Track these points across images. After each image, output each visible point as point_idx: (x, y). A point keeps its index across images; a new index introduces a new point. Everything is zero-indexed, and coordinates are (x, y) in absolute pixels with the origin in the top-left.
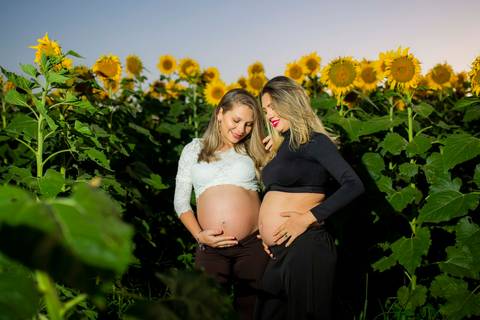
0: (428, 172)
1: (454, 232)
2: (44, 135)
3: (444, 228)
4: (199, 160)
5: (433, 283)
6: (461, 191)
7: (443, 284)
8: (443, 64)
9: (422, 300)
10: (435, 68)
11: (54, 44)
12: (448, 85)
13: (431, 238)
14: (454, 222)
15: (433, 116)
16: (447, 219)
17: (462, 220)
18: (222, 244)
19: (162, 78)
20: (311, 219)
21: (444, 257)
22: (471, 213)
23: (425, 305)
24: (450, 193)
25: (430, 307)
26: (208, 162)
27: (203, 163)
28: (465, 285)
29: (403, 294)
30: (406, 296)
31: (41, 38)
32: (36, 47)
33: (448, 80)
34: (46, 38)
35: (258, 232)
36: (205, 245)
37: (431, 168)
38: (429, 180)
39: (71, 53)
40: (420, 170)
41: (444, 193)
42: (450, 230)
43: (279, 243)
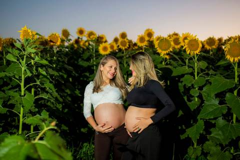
0: (204, 94)
1: (215, 123)
2: (25, 76)
3: (211, 121)
4: (93, 92)
5: (205, 145)
6: (219, 104)
7: (209, 146)
8: (212, 37)
9: (199, 153)
10: (208, 39)
11: (29, 31)
12: (214, 47)
13: (204, 125)
14: (215, 119)
15: (207, 68)
16: (212, 117)
17: (219, 118)
18: (107, 131)
19: (79, 38)
20: (150, 122)
21: (210, 133)
22: (223, 115)
23: (201, 156)
24: (214, 105)
25: (203, 157)
26: (97, 92)
27: (95, 93)
28: (219, 148)
29: (190, 150)
30: (192, 151)
31: (23, 27)
32: (21, 31)
33: (214, 45)
34: (26, 27)
35: (124, 125)
36: (99, 132)
37: (205, 92)
38: (204, 98)
39: (37, 34)
40: (200, 93)
41: (211, 105)
42: (213, 122)
43: (135, 131)
